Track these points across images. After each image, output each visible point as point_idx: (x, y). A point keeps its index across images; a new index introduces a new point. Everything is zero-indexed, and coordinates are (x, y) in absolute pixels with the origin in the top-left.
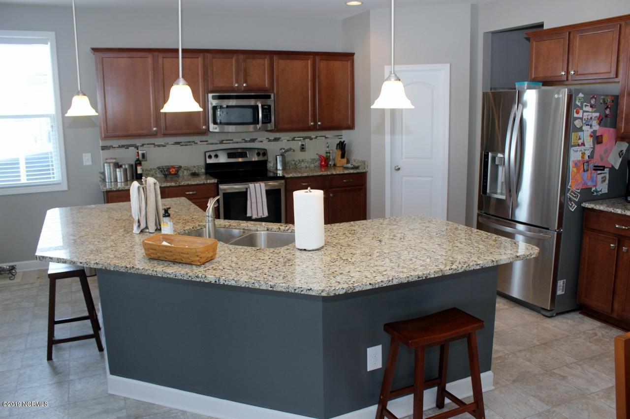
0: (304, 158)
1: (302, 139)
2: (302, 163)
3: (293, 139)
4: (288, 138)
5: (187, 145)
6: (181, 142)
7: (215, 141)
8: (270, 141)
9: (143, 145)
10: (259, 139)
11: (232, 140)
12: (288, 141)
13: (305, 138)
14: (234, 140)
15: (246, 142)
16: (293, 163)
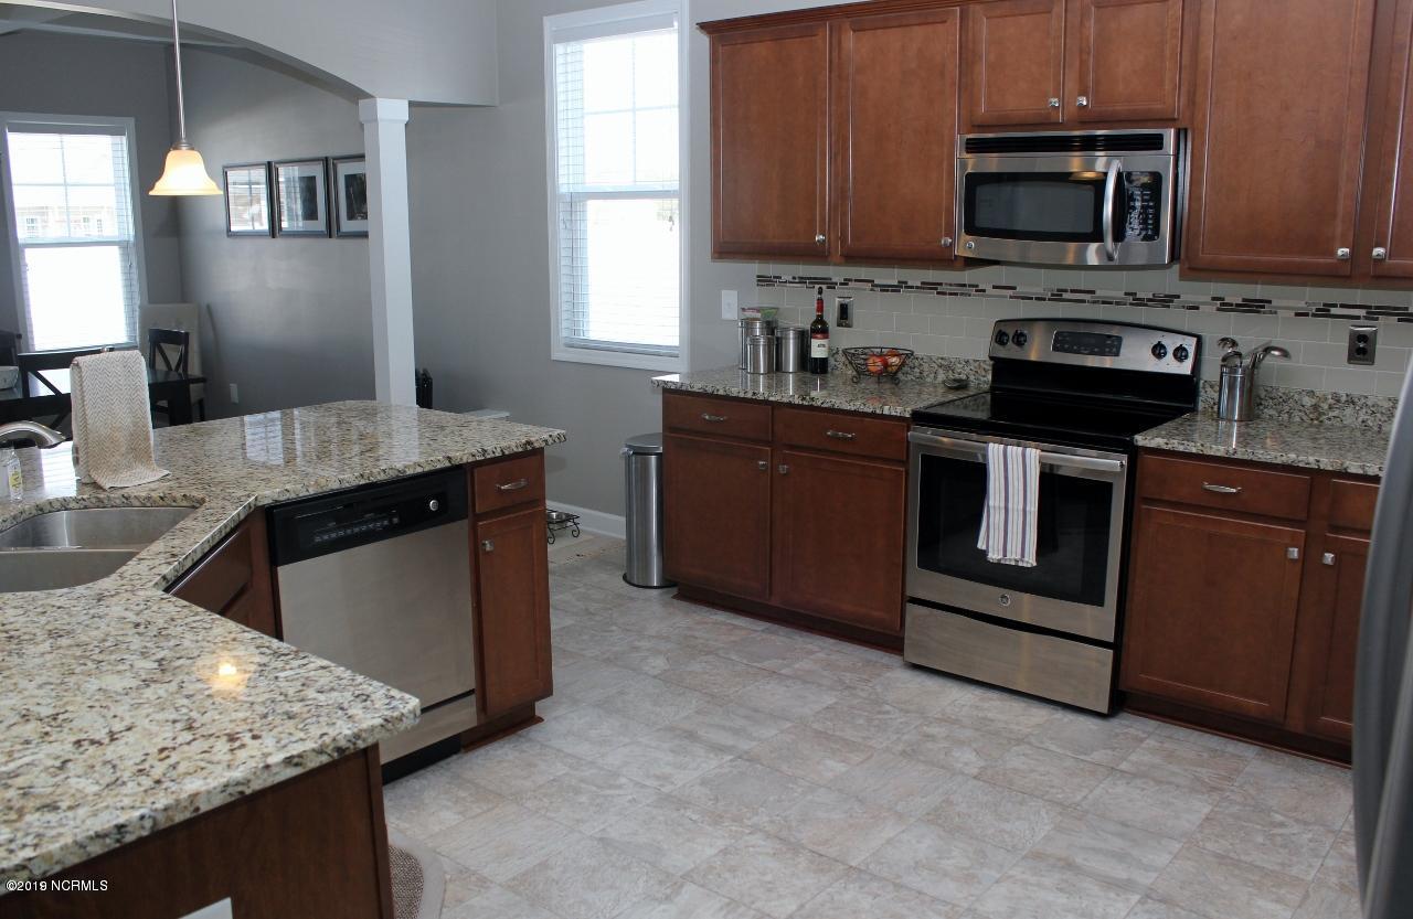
0: (1355, 393)
1: (1362, 312)
2: (1349, 411)
3: (1324, 312)
4: (1301, 305)
5: (956, 294)
6: (941, 284)
7: (1038, 290)
8: (1225, 307)
9: (846, 282)
10: (1187, 298)
11: (1093, 292)
12: (1297, 314)
13: (1373, 313)
14: (1098, 293)
15: (1139, 302)
16: (1308, 401)
